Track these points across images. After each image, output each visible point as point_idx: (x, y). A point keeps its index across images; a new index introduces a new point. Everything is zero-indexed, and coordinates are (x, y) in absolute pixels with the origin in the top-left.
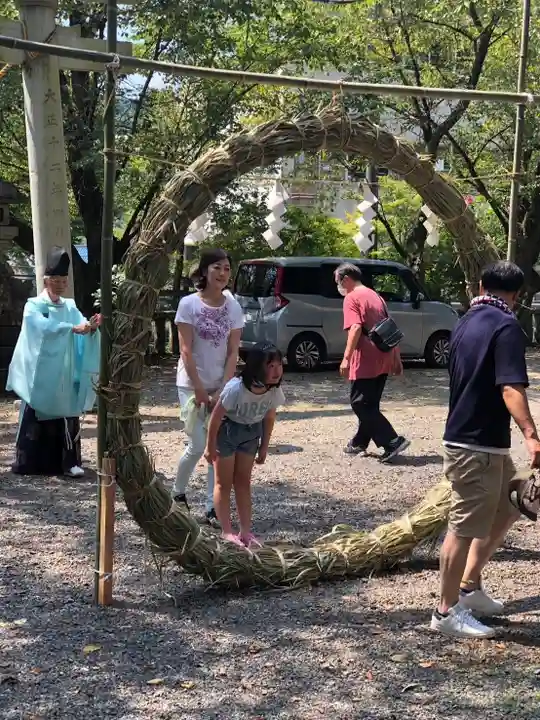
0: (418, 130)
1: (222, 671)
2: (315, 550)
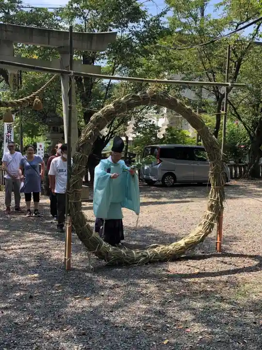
0: (215, 97)
1: (103, 294)
2: (148, 251)
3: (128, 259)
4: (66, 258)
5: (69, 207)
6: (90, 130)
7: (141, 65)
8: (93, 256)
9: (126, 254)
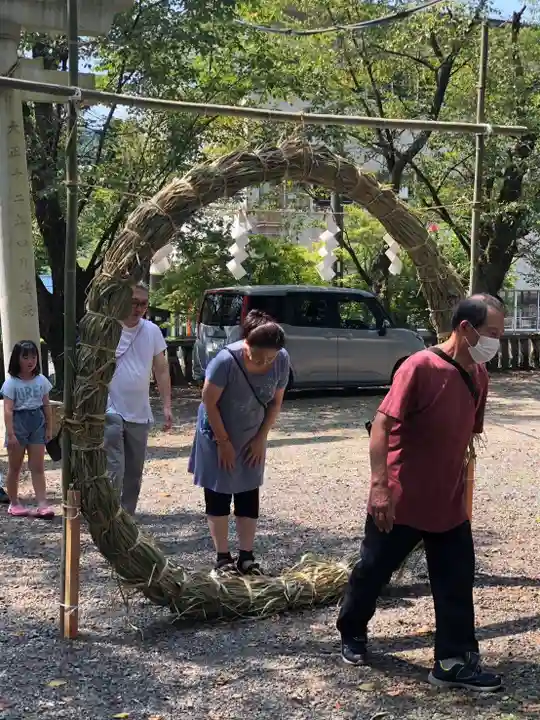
1: (190, 704)
2: (282, 579)
3: (233, 603)
4: (67, 605)
5: (73, 464)
6: (128, 250)
7: (192, 74)
8: (139, 599)
9: (226, 590)
